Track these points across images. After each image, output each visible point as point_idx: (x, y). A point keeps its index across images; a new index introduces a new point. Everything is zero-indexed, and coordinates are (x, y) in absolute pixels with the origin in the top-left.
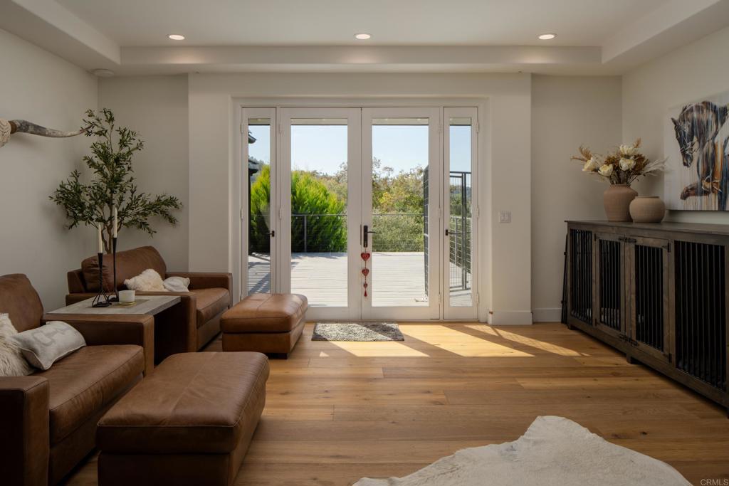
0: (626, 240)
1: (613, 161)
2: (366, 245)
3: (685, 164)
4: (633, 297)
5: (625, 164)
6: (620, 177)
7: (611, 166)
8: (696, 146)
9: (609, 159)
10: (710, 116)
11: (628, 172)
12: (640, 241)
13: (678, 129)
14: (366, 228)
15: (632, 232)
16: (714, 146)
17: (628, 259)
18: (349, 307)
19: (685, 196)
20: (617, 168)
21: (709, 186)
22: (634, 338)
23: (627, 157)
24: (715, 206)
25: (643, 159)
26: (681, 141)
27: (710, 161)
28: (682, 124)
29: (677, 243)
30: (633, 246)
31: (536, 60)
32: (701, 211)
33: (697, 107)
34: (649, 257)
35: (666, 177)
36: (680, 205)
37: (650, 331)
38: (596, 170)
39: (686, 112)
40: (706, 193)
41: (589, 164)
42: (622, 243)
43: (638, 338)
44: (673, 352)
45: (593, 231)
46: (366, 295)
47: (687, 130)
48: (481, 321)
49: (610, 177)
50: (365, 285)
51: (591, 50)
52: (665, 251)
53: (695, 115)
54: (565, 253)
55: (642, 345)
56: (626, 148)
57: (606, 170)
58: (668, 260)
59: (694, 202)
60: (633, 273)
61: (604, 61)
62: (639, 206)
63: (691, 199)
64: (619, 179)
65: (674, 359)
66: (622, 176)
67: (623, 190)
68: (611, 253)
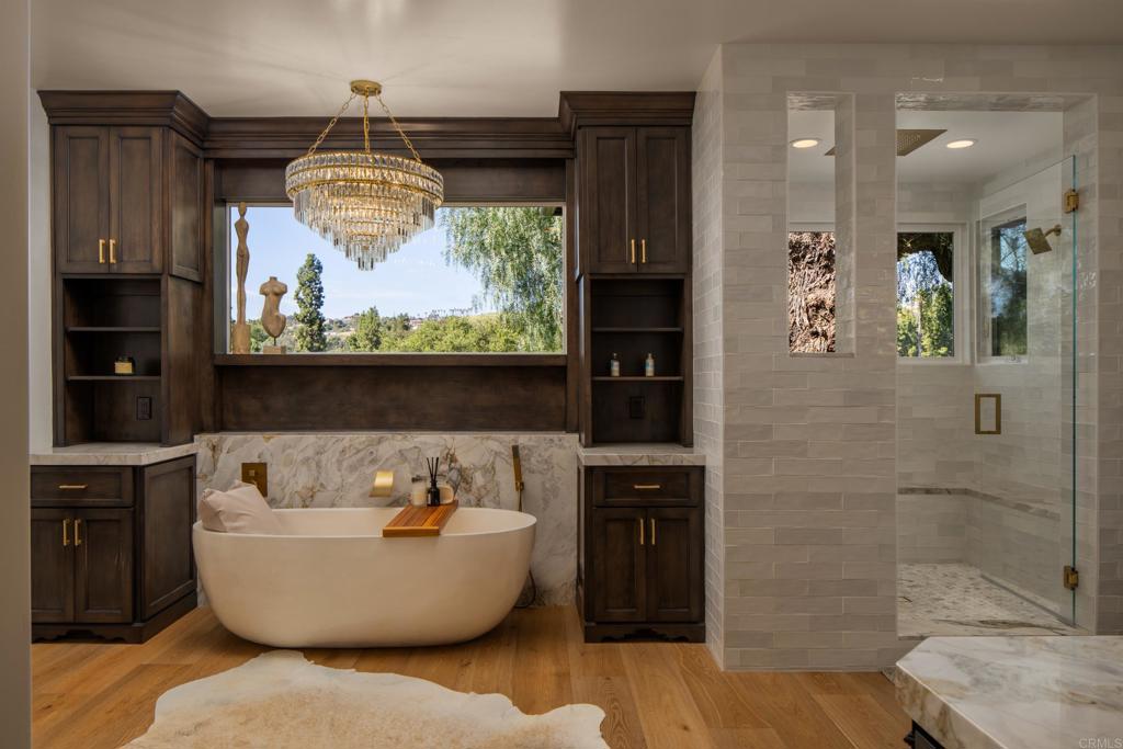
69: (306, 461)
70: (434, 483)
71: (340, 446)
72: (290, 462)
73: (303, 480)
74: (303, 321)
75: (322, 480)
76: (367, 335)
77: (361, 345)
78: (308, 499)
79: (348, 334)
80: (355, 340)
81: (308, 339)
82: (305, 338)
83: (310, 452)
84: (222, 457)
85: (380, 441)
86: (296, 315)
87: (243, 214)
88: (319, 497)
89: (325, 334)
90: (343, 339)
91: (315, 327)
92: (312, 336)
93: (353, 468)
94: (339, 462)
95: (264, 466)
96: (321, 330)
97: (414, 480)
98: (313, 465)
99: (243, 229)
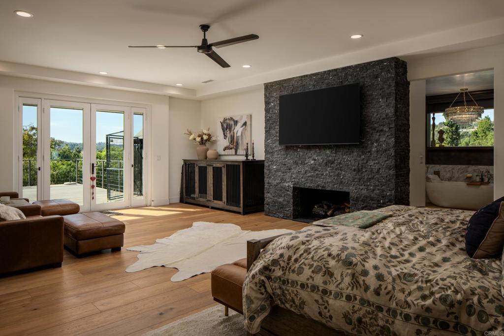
0: (209, 165)
1: (200, 136)
2: (93, 173)
3: (225, 138)
4: (212, 185)
5: (205, 137)
6: (202, 142)
7: (200, 138)
8: (228, 132)
9: (199, 135)
10: (232, 123)
11: (206, 140)
12: (214, 165)
13: (222, 126)
14: (93, 165)
15: (212, 162)
16: (234, 133)
17: (210, 173)
18: (84, 206)
19: (224, 150)
20: (202, 139)
21: (232, 146)
22: (212, 200)
23: (206, 134)
24: (234, 153)
25: (210, 135)
26: (224, 131)
27: (232, 138)
28: (223, 124)
29: (227, 165)
30: (212, 167)
31: (173, 92)
32: (230, 155)
33: (229, 119)
34: (217, 172)
35: (218, 143)
36: (222, 153)
37: (217, 196)
38: (195, 139)
39: (225, 120)
40: (231, 149)
41: (191, 137)
42: (208, 167)
43: (214, 199)
44: (226, 201)
45: (196, 163)
46: (93, 198)
47: (225, 127)
48: (148, 205)
49: (199, 142)
50: (93, 193)
51: (193, 91)
52: (223, 168)
53: (228, 121)
54: (182, 173)
55: (215, 201)
56: (205, 132)
57: (198, 139)
58: (224, 171)
59: (228, 152)
60: (212, 177)
61: (197, 96)
62: (210, 153)
63: (227, 151)
64: (202, 143)
65: (226, 203)
66: (204, 142)
67: (204, 147)
68: (203, 171)
69: (449, 171)
70: (482, 177)
71: (458, 168)
72: (445, 171)
73: (448, 175)
74: (447, 125)
75: (453, 175)
76: (483, 130)
77: (480, 135)
78: (450, 179)
79: (473, 130)
80: (477, 133)
81: (450, 134)
82: (448, 133)
83: (450, 169)
84: (429, 169)
85: (468, 167)
86: (444, 123)
87: (434, 115)
88: (452, 179)
89: (460, 130)
90: (470, 133)
91: (454, 128)
92: (452, 132)
93: (461, 173)
94: (458, 172)
95: (439, 172)
96: (457, 129)
97: (477, 176)
98: (451, 172)
99: (434, 119)
